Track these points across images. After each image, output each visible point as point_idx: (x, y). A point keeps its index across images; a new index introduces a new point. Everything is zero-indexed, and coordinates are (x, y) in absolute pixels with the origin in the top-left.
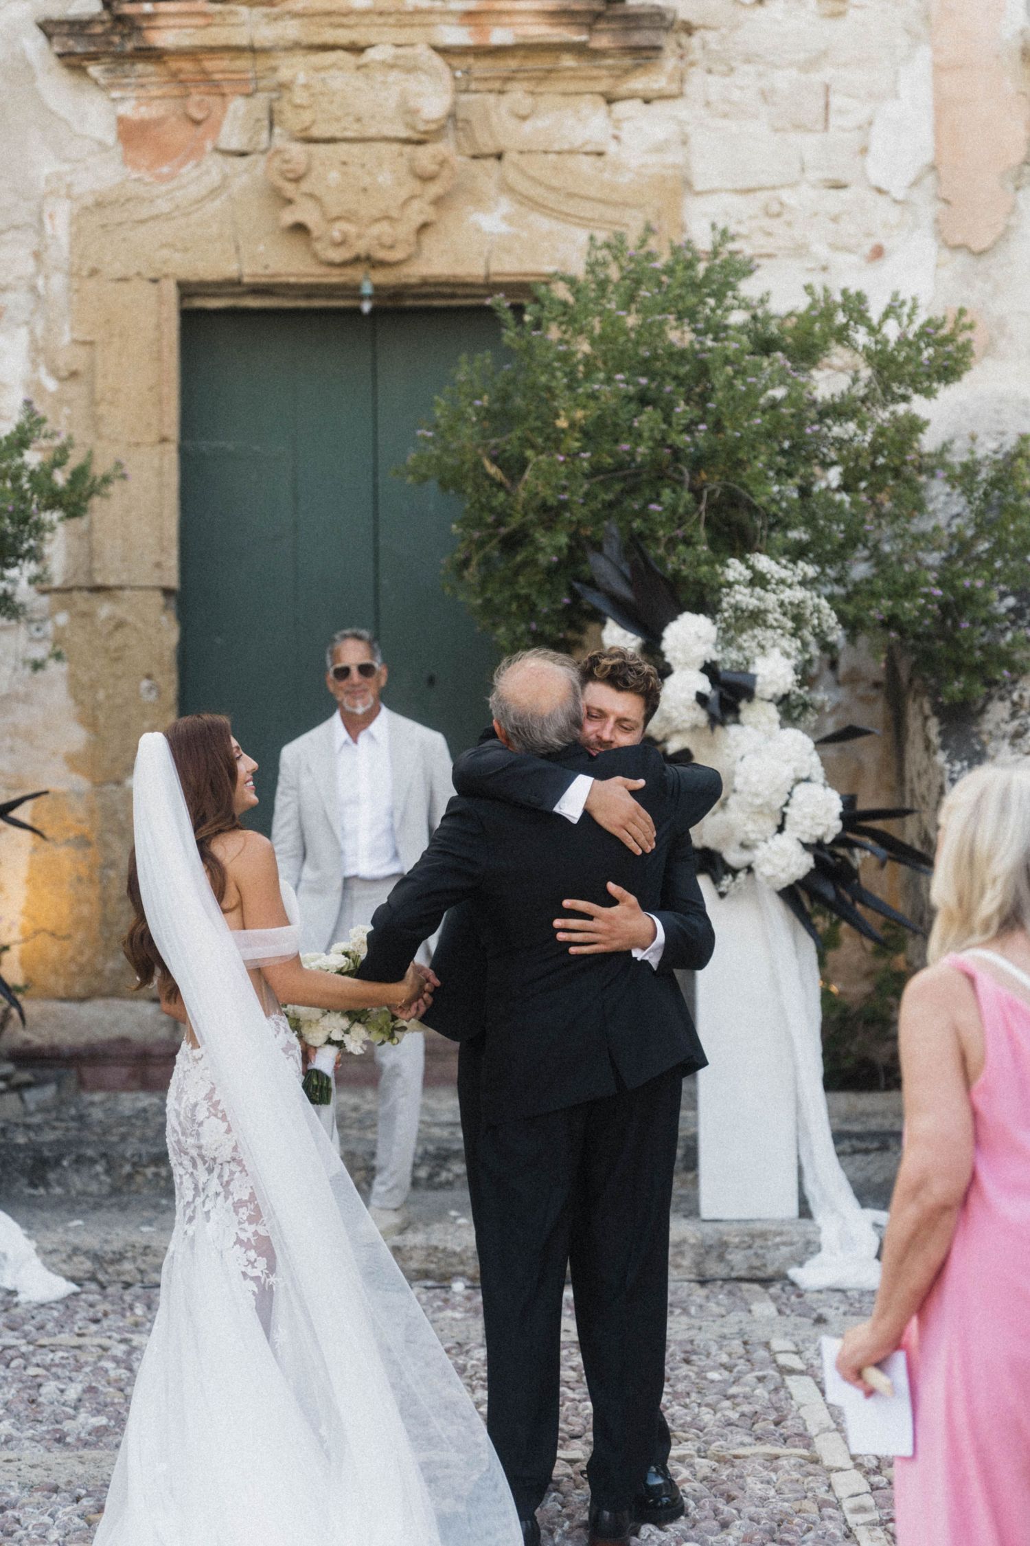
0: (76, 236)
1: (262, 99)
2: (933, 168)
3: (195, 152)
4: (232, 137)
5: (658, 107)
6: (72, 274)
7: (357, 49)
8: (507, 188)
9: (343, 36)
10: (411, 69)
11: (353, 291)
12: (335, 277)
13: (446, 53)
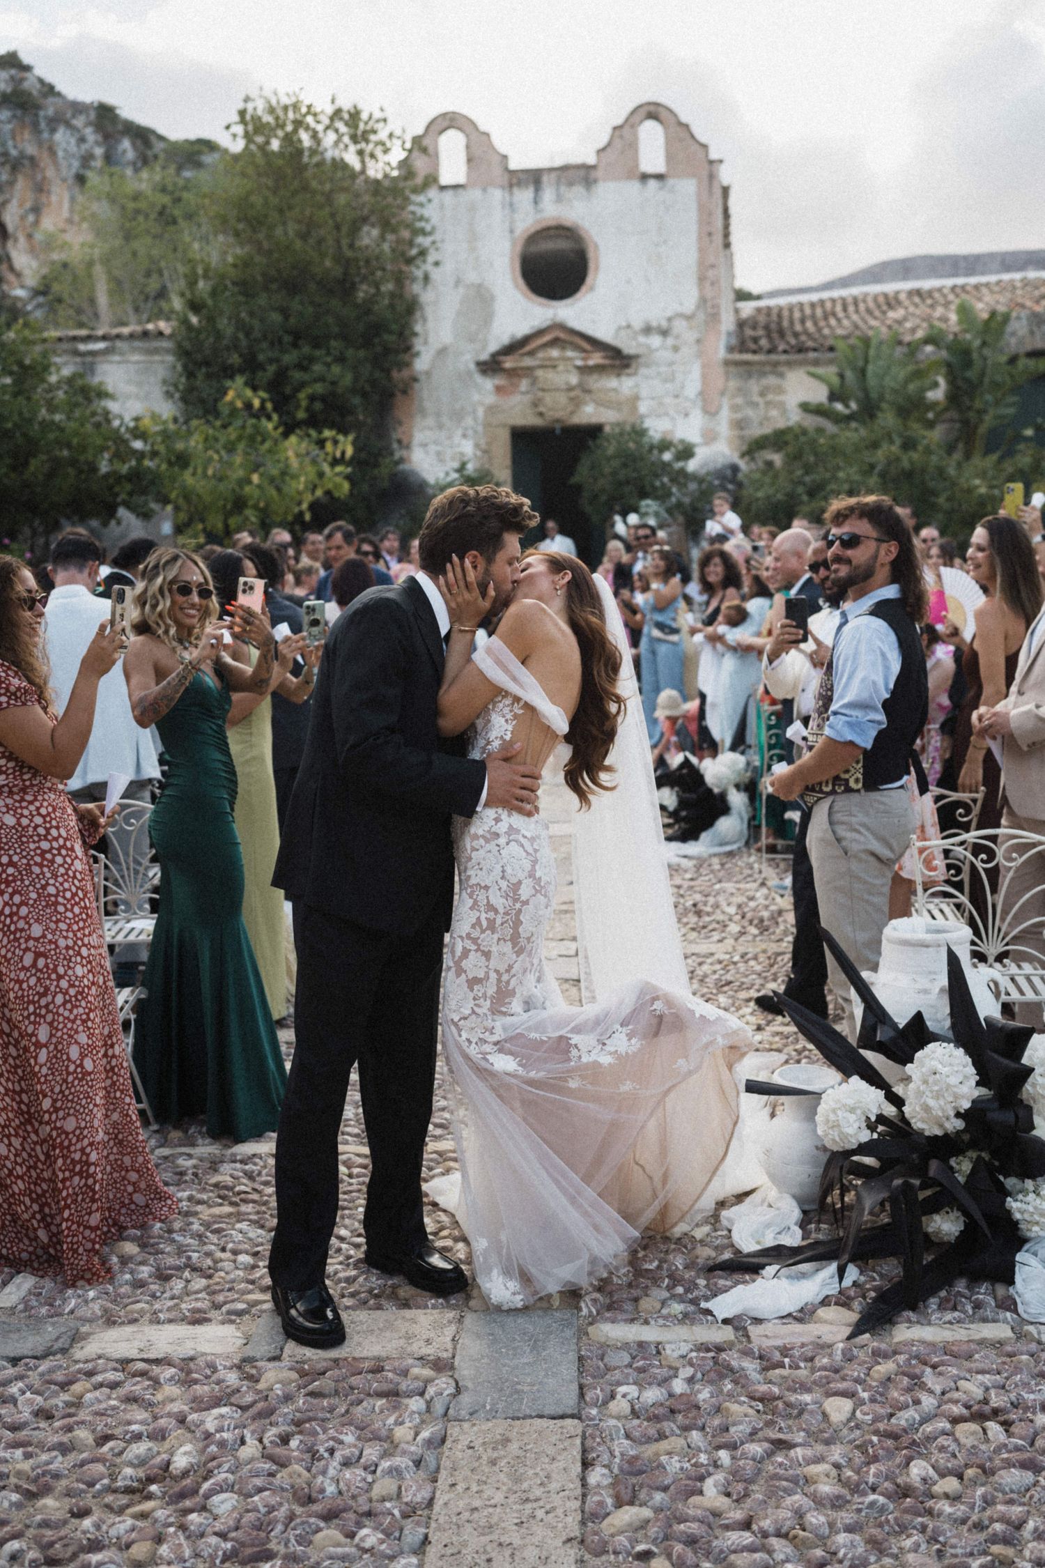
0: (485, 415)
1: (530, 380)
2: (701, 392)
3: (514, 393)
4: (524, 389)
5: (631, 378)
6: (484, 425)
8: (593, 400)
9: (551, 364)
10: (568, 371)
11: (553, 427)
12: (551, 424)
13: (578, 368)
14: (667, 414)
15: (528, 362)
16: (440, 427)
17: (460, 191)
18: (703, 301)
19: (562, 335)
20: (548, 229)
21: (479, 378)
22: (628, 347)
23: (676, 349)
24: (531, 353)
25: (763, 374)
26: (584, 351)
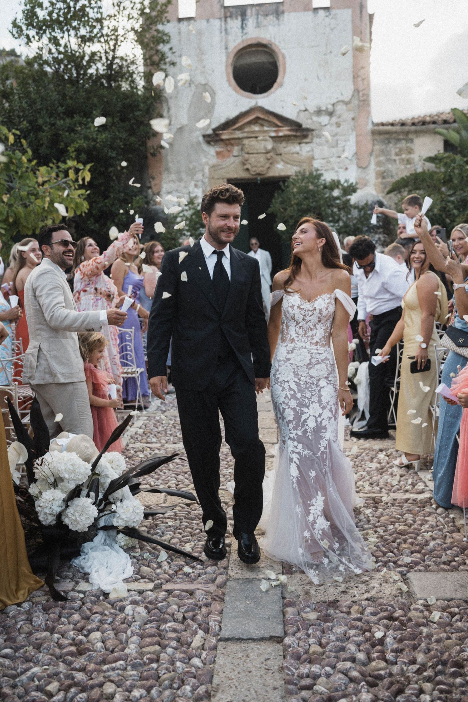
0: (210, 172)
1: (240, 147)
2: (356, 153)
3: (229, 156)
4: (235, 153)
5: (308, 145)
6: (209, 178)
7: (256, 137)
8: (282, 160)
9: (254, 135)
10: (266, 140)
11: (256, 179)
12: (254, 177)
13: (272, 137)
14: (333, 169)
15: (238, 134)
16: (180, 180)
17: (192, 22)
18: (357, 91)
19: (261, 116)
20: (250, 46)
21: (205, 147)
22: (306, 123)
23: (338, 125)
24: (240, 129)
25: (399, 140)
26: (277, 126)
